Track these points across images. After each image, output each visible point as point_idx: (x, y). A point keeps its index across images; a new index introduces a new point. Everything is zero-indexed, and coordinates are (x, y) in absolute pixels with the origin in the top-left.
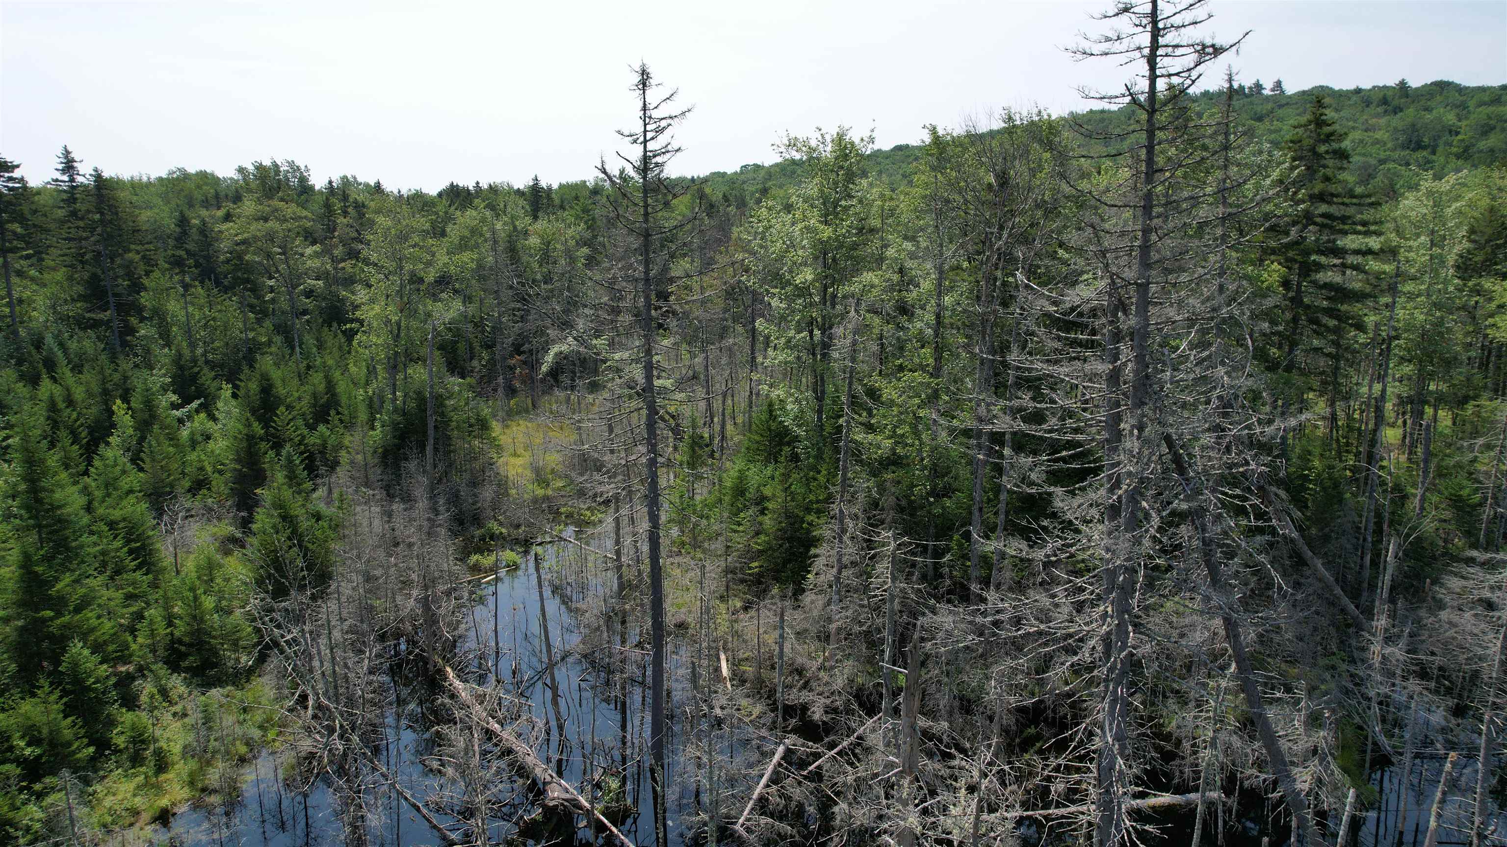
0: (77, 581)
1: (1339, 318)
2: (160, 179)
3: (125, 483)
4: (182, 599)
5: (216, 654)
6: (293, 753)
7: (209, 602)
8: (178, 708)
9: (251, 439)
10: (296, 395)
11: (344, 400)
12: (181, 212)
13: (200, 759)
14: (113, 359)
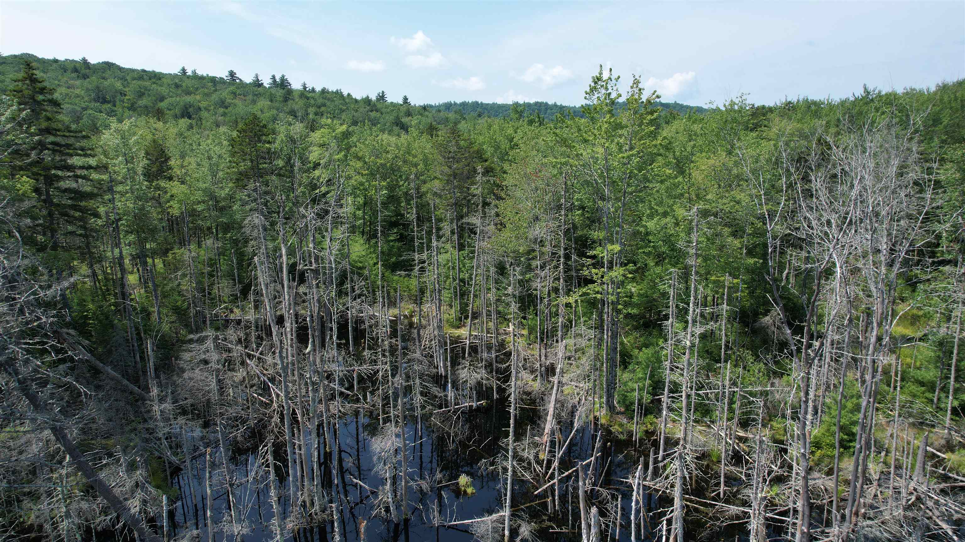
1: (80, 211)
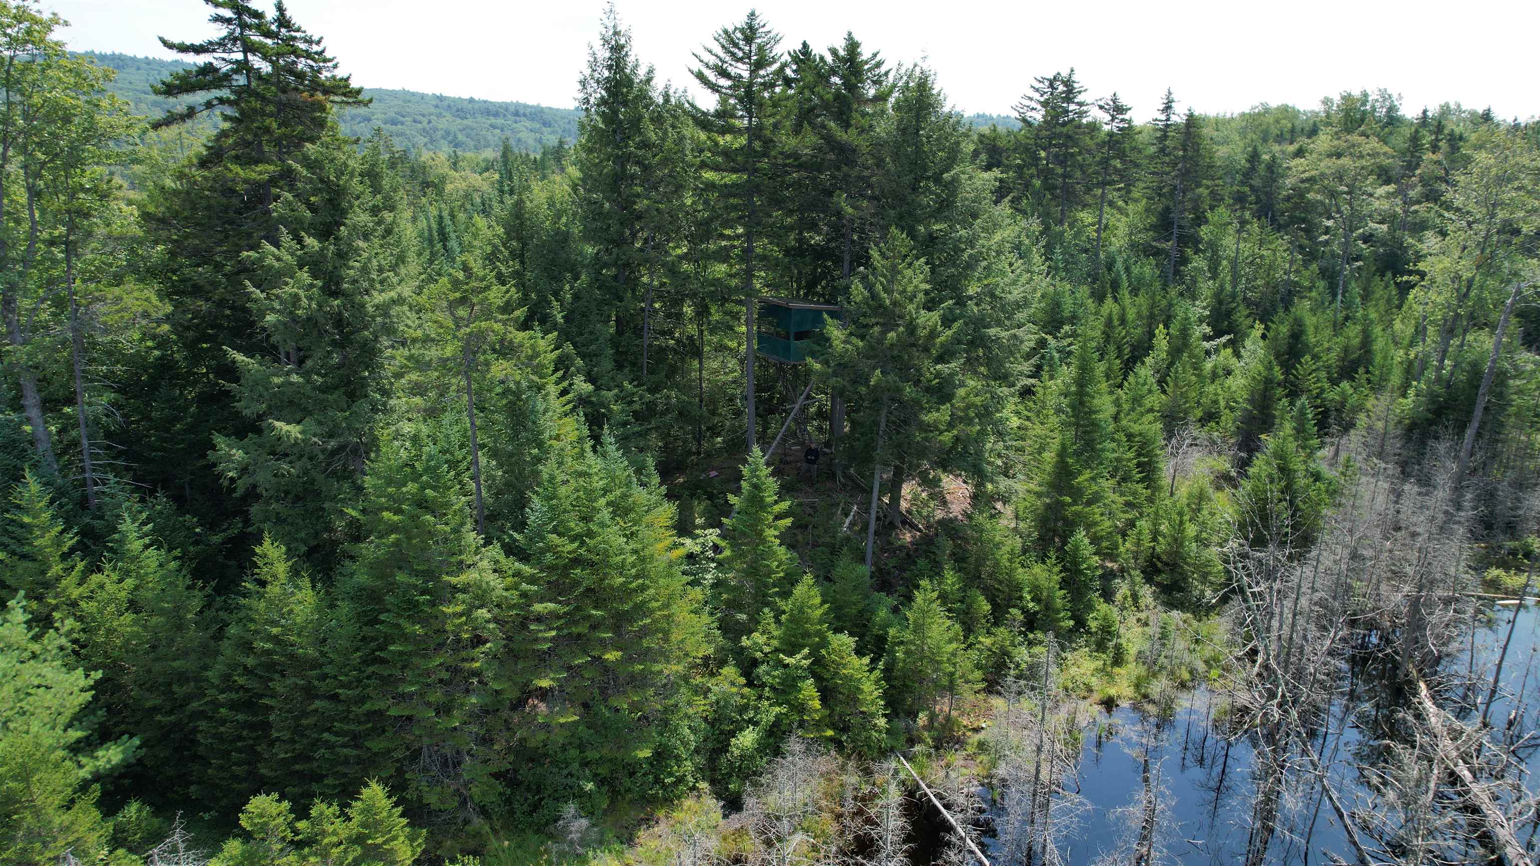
0: (1093, 479)
2: (1243, 115)
3: (1148, 402)
4: (1170, 520)
5: (1185, 579)
6: (1230, 700)
7: (1191, 530)
8: (1143, 616)
9: (1269, 381)
10: (1326, 345)
11: (1378, 359)
12: (1255, 148)
13: (1149, 668)
14: (1165, 287)
